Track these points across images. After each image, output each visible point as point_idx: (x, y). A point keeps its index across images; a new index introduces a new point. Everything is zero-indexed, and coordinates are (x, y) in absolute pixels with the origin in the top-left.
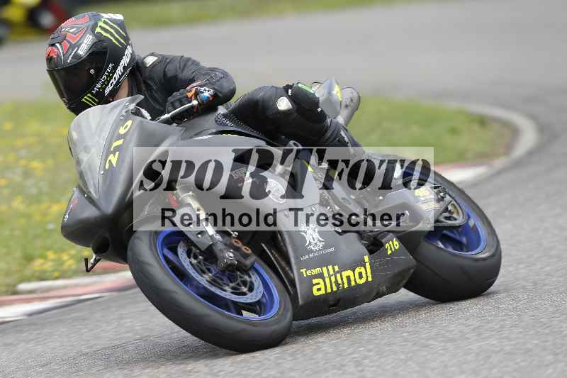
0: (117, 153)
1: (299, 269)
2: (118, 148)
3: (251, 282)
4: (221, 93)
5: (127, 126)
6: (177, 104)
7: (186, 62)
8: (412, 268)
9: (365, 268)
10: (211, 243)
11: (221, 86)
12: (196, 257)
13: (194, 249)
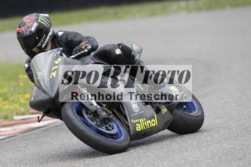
0: (55, 72)
1: (130, 120)
2: (55, 70)
3: (113, 125)
4: (94, 47)
5: (59, 60)
6: (78, 51)
7: (76, 34)
8: (171, 120)
9: (155, 119)
10: (96, 109)
11: (93, 44)
12: (90, 115)
13: (89, 111)
